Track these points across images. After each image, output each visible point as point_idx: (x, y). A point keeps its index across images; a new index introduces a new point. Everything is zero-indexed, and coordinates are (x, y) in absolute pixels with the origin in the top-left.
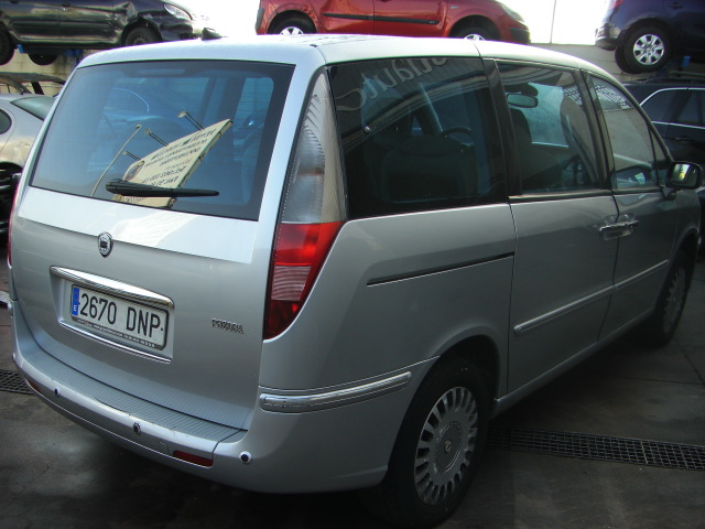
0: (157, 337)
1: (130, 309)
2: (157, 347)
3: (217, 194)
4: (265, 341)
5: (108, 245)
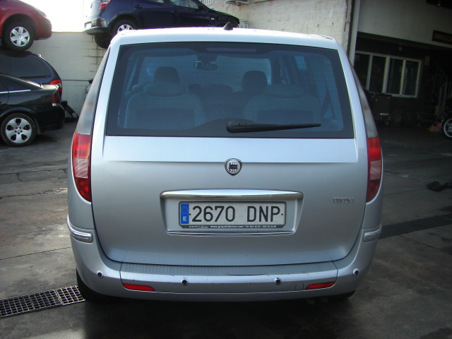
0: (279, 220)
1: (249, 208)
2: (279, 226)
3: (319, 125)
4: (367, 204)
5: (239, 167)
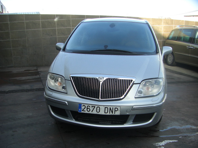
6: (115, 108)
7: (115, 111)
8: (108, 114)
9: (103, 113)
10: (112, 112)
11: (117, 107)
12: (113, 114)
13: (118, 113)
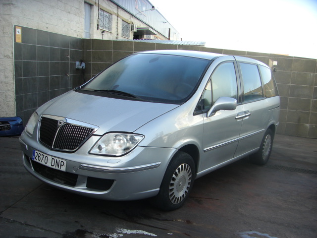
6: (62, 162)
7: (61, 165)
8: (54, 167)
9: (50, 166)
10: (58, 166)
11: (64, 161)
12: (59, 169)
13: (63, 169)
